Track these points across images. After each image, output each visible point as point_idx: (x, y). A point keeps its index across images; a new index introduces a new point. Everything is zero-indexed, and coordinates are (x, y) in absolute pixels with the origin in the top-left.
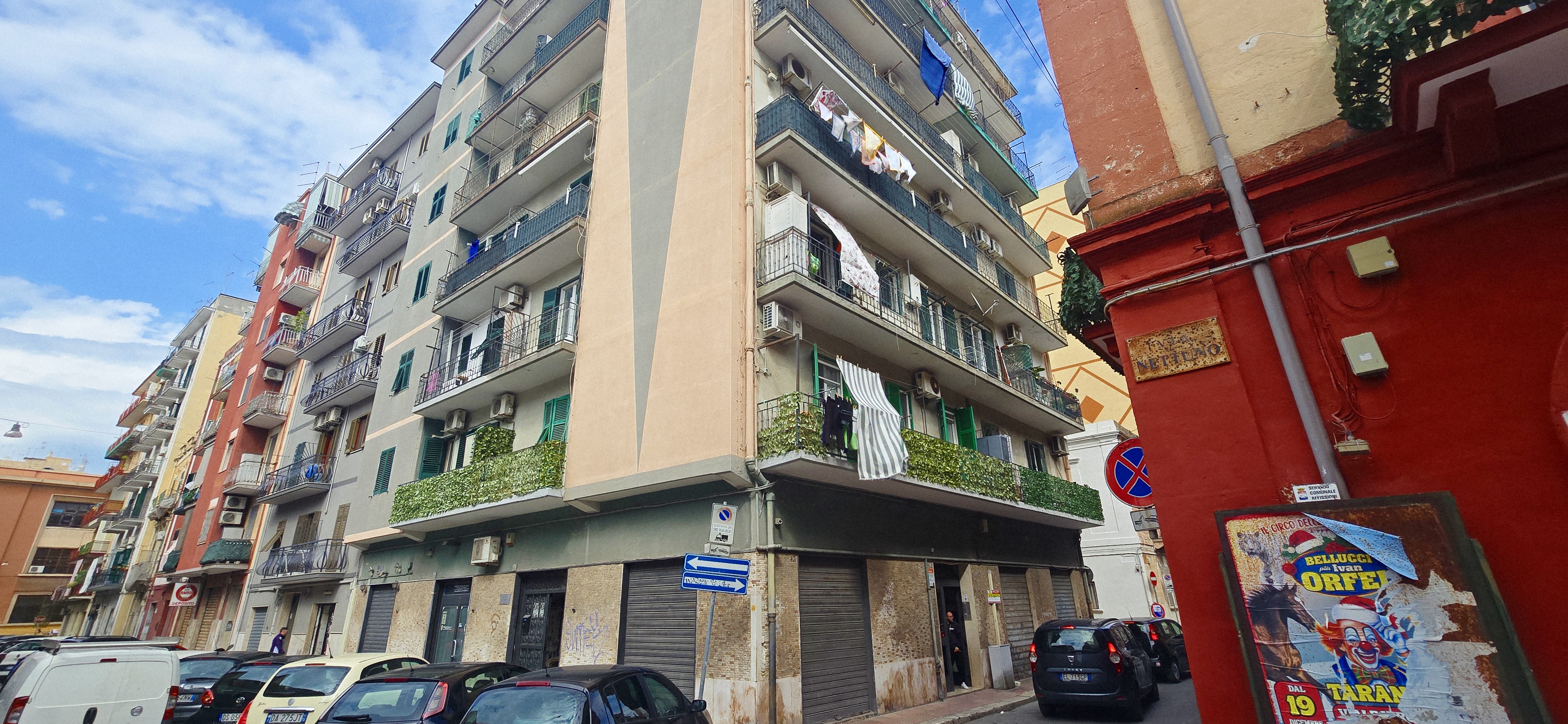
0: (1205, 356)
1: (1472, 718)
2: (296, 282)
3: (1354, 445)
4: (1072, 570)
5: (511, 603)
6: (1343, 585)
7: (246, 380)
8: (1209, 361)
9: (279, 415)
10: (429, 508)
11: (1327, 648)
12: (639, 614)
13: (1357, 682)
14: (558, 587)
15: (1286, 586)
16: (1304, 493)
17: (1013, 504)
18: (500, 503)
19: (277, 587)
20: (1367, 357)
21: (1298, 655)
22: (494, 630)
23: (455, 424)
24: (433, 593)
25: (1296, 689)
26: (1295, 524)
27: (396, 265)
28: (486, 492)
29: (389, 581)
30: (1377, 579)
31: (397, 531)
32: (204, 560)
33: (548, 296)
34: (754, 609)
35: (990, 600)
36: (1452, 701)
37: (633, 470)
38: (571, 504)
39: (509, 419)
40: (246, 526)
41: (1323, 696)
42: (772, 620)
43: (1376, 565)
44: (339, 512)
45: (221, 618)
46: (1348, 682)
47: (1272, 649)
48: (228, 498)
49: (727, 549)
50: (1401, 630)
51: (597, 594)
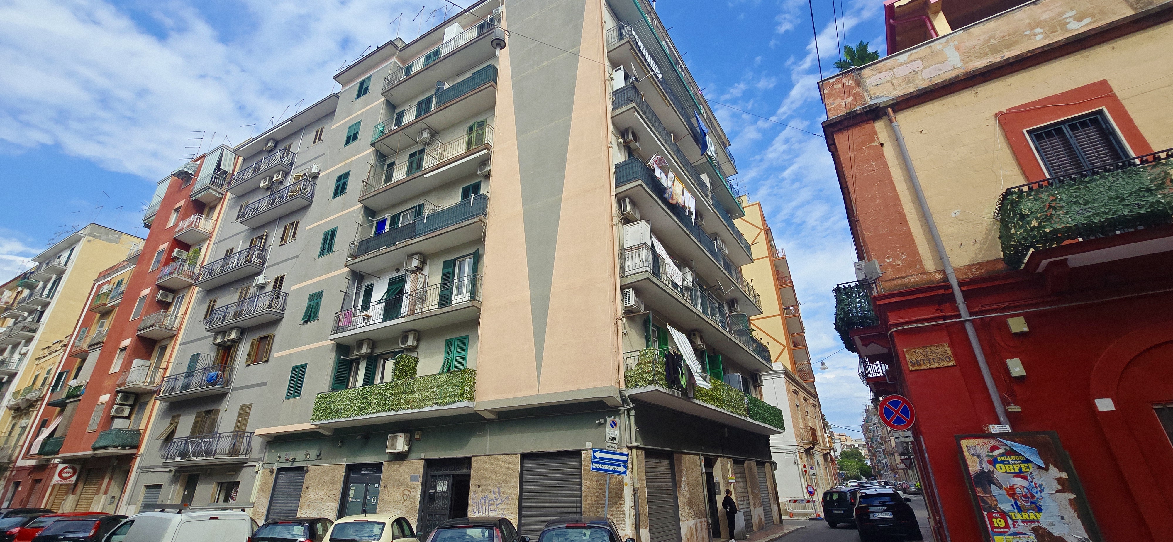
0: (944, 361)
1: (1068, 524)
2: (193, 226)
3: (1014, 408)
4: (766, 462)
5: (421, 481)
6: (1014, 470)
7: (138, 300)
8: (946, 364)
9: (172, 330)
10: (352, 411)
11: (1009, 497)
12: (533, 488)
13: (1022, 511)
14: (460, 470)
15: (990, 470)
16: (994, 428)
17: (745, 419)
18: (421, 410)
19: (172, 468)
20: (1017, 369)
21: (996, 500)
22: (405, 500)
23: (365, 350)
24: (344, 474)
25: (996, 515)
26: (992, 443)
27: (293, 224)
28: (408, 402)
29: (297, 464)
30: (1028, 467)
31: (313, 427)
32: (97, 445)
33: (446, 264)
34: (626, 485)
35: (730, 481)
36: (1060, 517)
37: (535, 392)
38: (478, 412)
39: (413, 349)
40: (133, 417)
41: (1008, 518)
42: (636, 492)
43: (1027, 461)
44: (240, 410)
45: (106, 493)
46: (1018, 512)
47: (985, 498)
48: (120, 395)
49: (616, 446)
50: (1039, 489)
51: (498, 475)
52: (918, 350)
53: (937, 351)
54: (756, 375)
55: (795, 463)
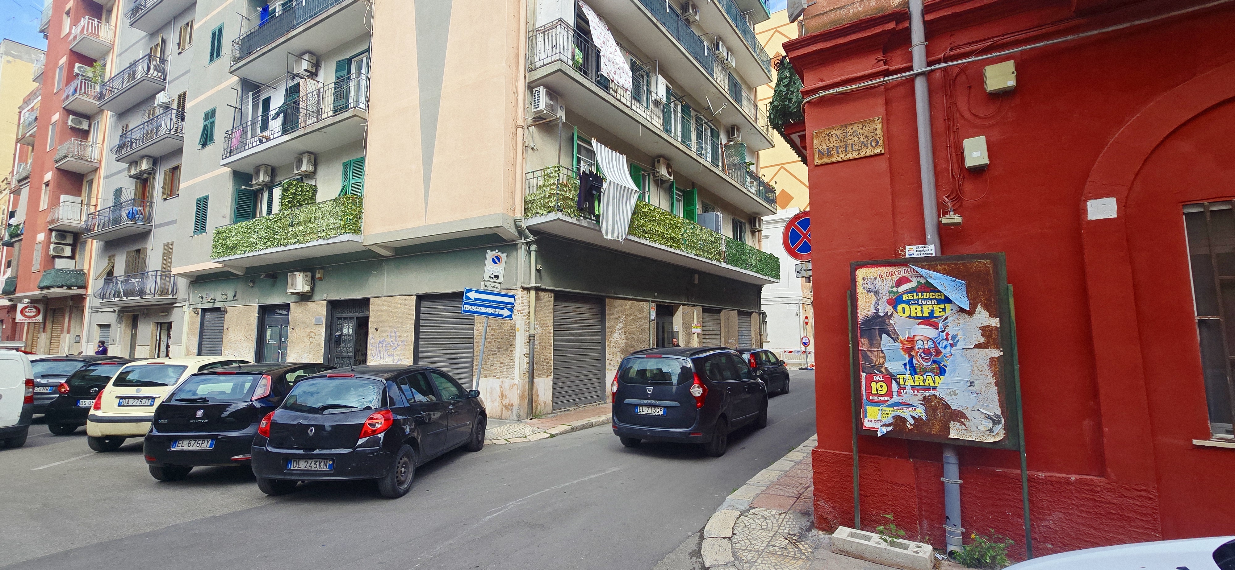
0: (867, 147)
1: (977, 394)
2: (85, 32)
3: (953, 218)
4: (752, 312)
5: (324, 323)
6: (922, 313)
7: (51, 127)
8: (869, 152)
9: (90, 161)
10: (246, 247)
11: (903, 353)
12: (429, 333)
13: (916, 374)
14: (363, 312)
15: (887, 313)
16: (912, 251)
17: (718, 264)
18: (308, 245)
19: (116, 309)
20: (976, 154)
21: (884, 357)
22: (311, 343)
23: (262, 178)
24: (257, 315)
25: (878, 378)
26: (902, 272)
27: (188, 24)
28: (295, 236)
29: (217, 305)
30: (944, 310)
31: (220, 265)
32: (42, 285)
33: (340, 66)
34: (518, 330)
35: (693, 330)
36: (969, 384)
37: (421, 223)
38: (371, 248)
39: (311, 175)
40: (77, 256)
41: (894, 383)
42: (532, 338)
43: (947, 300)
44: (164, 249)
45: (68, 332)
46: (911, 374)
47: (869, 353)
48: (54, 233)
49: (498, 285)
50: (950, 341)
51: (395, 318)
52: (834, 132)
53: (861, 131)
54: (755, 219)
55: (797, 315)
